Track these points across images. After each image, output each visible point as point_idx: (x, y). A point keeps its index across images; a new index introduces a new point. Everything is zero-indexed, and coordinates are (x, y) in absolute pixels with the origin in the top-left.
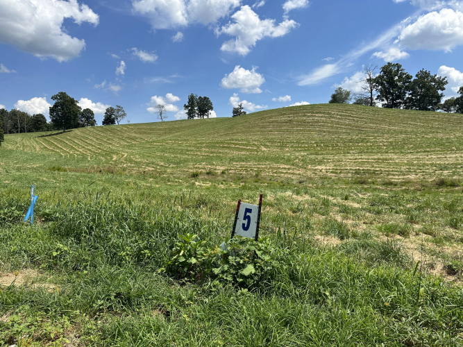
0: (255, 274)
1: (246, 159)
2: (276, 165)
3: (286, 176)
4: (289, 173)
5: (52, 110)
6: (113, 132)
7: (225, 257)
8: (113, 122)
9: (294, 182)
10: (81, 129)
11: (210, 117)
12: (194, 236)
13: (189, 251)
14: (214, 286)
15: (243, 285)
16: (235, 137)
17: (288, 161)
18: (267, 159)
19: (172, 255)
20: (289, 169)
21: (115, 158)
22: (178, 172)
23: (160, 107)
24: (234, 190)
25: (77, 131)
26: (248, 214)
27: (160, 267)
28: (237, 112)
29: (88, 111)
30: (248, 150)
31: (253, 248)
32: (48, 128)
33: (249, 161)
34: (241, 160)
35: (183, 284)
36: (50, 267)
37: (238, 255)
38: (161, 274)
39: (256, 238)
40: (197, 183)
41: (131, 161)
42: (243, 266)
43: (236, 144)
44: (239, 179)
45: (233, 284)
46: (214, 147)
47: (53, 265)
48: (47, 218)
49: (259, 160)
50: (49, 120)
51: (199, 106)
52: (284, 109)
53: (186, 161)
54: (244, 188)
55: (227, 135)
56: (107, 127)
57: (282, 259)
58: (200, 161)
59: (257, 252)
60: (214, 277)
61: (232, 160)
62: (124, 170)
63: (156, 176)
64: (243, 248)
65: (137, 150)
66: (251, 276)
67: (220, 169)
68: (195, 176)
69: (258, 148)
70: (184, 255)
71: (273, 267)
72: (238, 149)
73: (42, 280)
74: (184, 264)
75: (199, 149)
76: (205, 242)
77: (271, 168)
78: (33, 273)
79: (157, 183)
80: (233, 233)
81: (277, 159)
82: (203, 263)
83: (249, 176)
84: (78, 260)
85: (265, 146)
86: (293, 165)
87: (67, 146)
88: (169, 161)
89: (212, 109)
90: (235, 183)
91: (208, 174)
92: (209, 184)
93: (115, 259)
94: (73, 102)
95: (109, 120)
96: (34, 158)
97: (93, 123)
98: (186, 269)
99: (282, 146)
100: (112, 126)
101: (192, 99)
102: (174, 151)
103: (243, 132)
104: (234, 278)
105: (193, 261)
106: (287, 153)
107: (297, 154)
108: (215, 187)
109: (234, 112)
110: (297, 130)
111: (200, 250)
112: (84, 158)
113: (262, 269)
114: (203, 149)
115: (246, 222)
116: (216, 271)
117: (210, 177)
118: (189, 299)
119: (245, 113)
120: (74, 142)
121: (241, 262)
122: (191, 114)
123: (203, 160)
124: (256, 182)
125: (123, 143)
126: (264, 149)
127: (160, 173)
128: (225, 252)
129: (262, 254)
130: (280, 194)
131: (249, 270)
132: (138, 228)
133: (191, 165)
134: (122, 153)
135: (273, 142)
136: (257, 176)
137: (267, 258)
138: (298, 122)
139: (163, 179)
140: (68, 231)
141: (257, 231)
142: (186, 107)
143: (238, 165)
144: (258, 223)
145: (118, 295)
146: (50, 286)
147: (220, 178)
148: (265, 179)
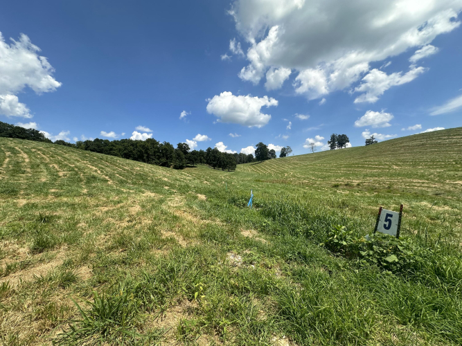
0: (398, 263)
1: (379, 175)
2: (409, 180)
3: (419, 188)
4: (424, 187)
5: (256, 152)
6: (285, 161)
7: (370, 246)
8: (285, 156)
9: (430, 194)
10: (269, 160)
11: (347, 147)
12: (343, 227)
13: (341, 236)
14: (363, 263)
15: (386, 268)
16: (368, 160)
17: (422, 177)
18: (399, 175)
19: (329, 236)
20: (423, 183)
21: (286, 175)
22: (324, 184)
23: (312, 144)
24: (369, 198)
25: (267, 161)
26: (389, 218)
27: (321, 242)
28: (369, 142)
29: (272, 151)
30: (380, 169)
31: (395, 243)
32: (254, 160)
33: (381, 177)
34: (373, 175)
35: (337, 256)
36: (262, 231)
37: (381, 246)
38: (322, 246)
39: (398, 237)
40: (338, 191)
41: (295, 177)
42: (387, 255)
43: (368, 164)
44: (372, 189)
45: (378, 266)
46: (350, 167)
47: (263, 230)
48: (257, 206)
49: (391, 176)
50: (254, 157)
51: (339, 140)
52: (415, 136)
53: (329, 176)
54: (378, 196)
55: (362, 158)
56: (282, 158)
57: (425, 257)
58: (340, 177)
59: (399, 247)
60: (362, 257)
61: (366, 176)
62: (291, 182)
63: (310, 186)
64: (387, 242)
65: (298, 170)
66: (394, 263)
67: (356, 182)
68: (336, 186)
69: (390, 167)
70: (337, 238)
71: (416, 261)
72: (371, 168)
73: (260, 236)
74: (337, 244)
75: (339, 168)
76: (352, 232)
77: (403, 182)
78: (255, 232)
79: (311, 190)
80: (376, 230)
81: (409, 175)
82: (351, 246)
83: (381, 188)
84: (275, 230)
85: (396, 165)
86: (428, 180)
87: (262, 169)
88: (318, 177)
89: (348, 142)
90: (369, 193)
91: (346, 185)
92: (347, 192)
93: (294, 232)
94: (265, 147)
95: (283, 155)
96: (248, 175)
97: (275, 157)
98: (339, 247)
99: (415, 164)
100: (284, 158)
101: (333, 138)
102: (321, 170)
103: (376, 156)
104: (379, 262)
105: (344, 243)
106: (420, 170)
107: (432, 171)
108: (353, 195)
109: (366, 142)
110: (431, 152)
111: (348, 237)
112: (270, 174)
113: (405, 261)
114: (342, 169)
115: (387, 223)
116: (363, 253)
117: (348, 187)
118: (344, 267)
119: (376, 142)
120: (266, 167)
121: (385, 251)
122: (332, 147)
123: (342, 176)
124: (389, 192)
125: (291, 167)
126: (395, 167)
127: (313, 184)
128: (370, 242)
129: (403, 249)
130: (414, 204)
131: (392, 258)
132: (305, 217)
133: (333, 179)
134: (290, 172)
135: (404, 162)
136: (389, 187)
137: (409, 253)
138: (432, 144)
139: (314, 188)
140: (268, 214)
141: (398, 232)
142: (329, 142)
143: (372, 179)
144: (399, 226)
145: (299, 253)
146: (263, 240)
147: (356, 188)
148: (398, 190)
